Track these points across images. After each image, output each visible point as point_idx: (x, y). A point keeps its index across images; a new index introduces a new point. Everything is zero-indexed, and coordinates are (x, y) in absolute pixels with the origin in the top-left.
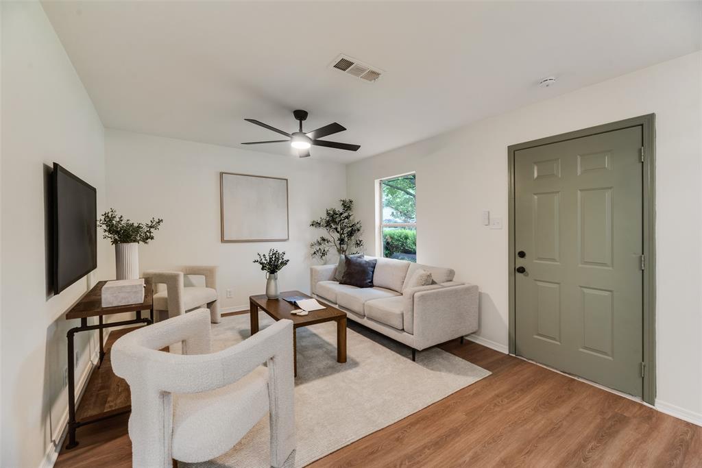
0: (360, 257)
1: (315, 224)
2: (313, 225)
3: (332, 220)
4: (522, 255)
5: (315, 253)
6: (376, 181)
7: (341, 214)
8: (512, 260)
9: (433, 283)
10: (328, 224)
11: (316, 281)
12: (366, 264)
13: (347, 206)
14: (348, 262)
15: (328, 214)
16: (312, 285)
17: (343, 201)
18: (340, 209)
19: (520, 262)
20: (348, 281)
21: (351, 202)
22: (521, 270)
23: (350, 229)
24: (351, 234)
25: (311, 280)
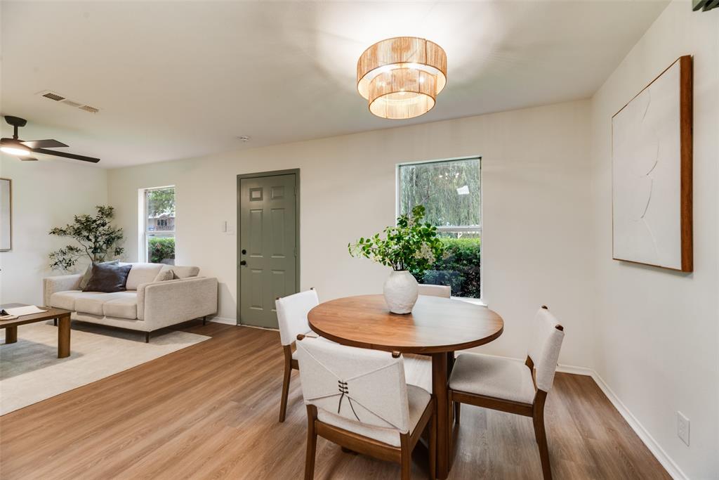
0: (112, 264)
1: (57, 232)
2: (54, 233)
3: (85, 227)
4: (244, 252)
5: (55, 264)
6: (139, 190)
7: (95, 221)
8: (239, 257)
9: (175, 277)
10: (77, 232)
11: (51, 292)
12: (118, 270)
13: (107, 213)
14: (96, 269)
15: (77, 221)
16: (45, 297)
17: (101, 208)
18: (94, 215)
19: (244, 258)
20: (93, 287)
21: (111, 209)
22: (243, 263)
23: (107, 237)
24: (109, 242)
25: (45, 293)
